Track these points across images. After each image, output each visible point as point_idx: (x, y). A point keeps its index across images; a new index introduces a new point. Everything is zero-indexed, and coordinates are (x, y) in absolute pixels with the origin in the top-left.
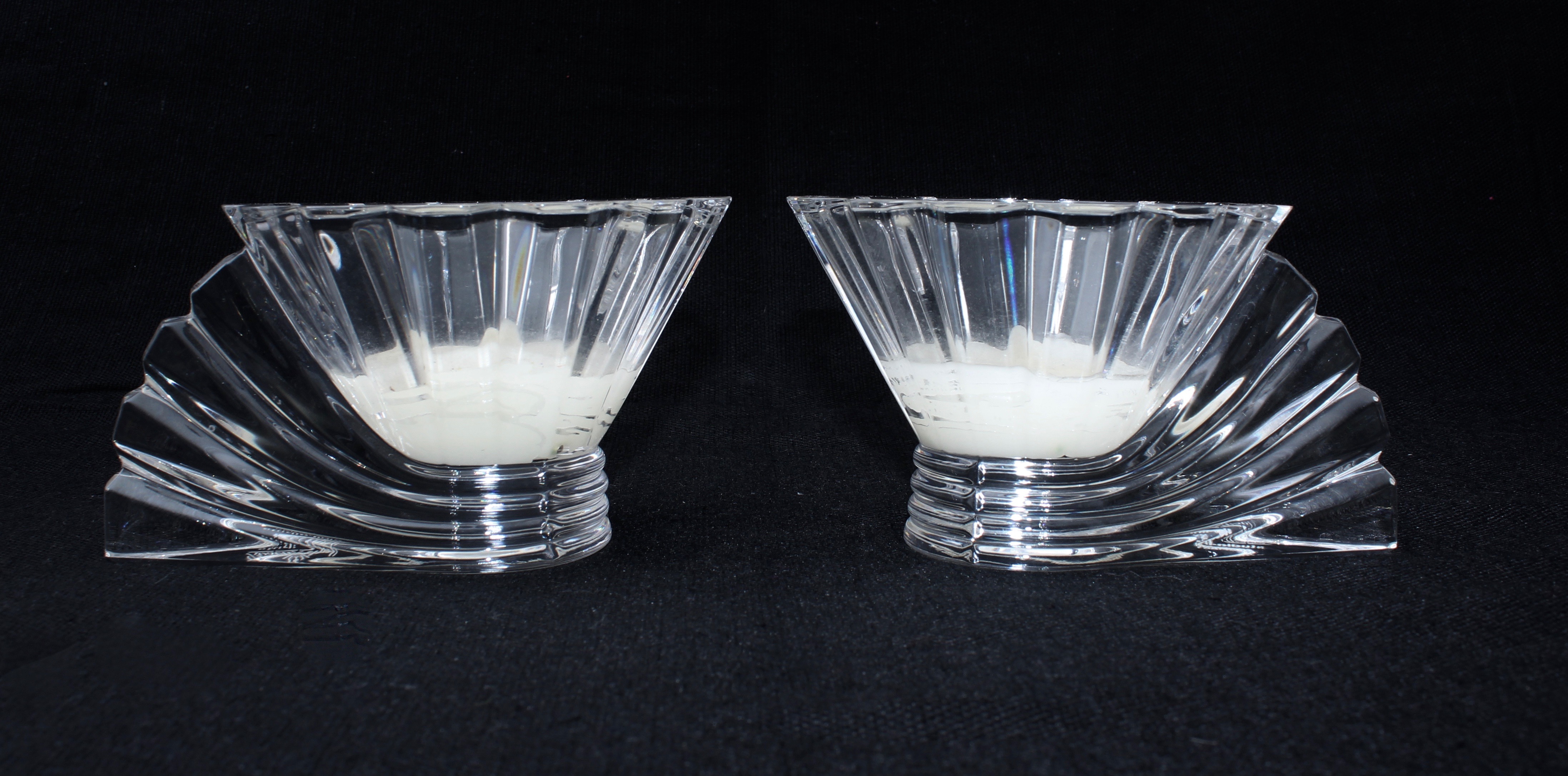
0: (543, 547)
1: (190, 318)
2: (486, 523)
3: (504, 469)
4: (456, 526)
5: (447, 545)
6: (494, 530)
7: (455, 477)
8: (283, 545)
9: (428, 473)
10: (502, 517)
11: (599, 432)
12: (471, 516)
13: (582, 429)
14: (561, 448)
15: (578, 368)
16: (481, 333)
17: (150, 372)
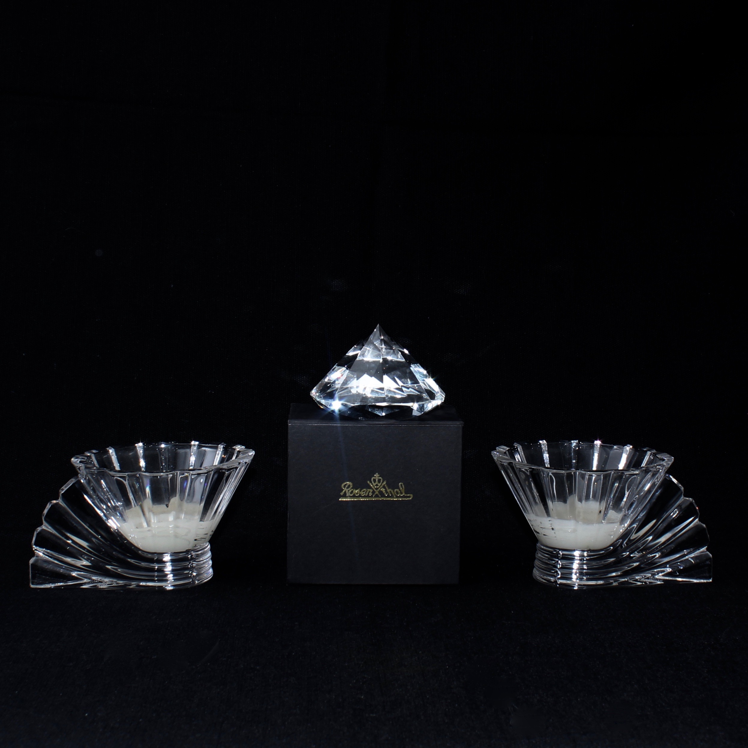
0: (190, 581)
1: (60, 501)
2: (167, 573)
3: (173, 554)
4: (156, 574)
5: (152, 580)
6: (170, 576)
7: (156, 556)
8: (93, 581)
9: (149, 555)
10: (172, 571)
12: (161, 570)
13: (203, 538)
14: (196, 545)
15: (202, 519)
17: (45, 520)
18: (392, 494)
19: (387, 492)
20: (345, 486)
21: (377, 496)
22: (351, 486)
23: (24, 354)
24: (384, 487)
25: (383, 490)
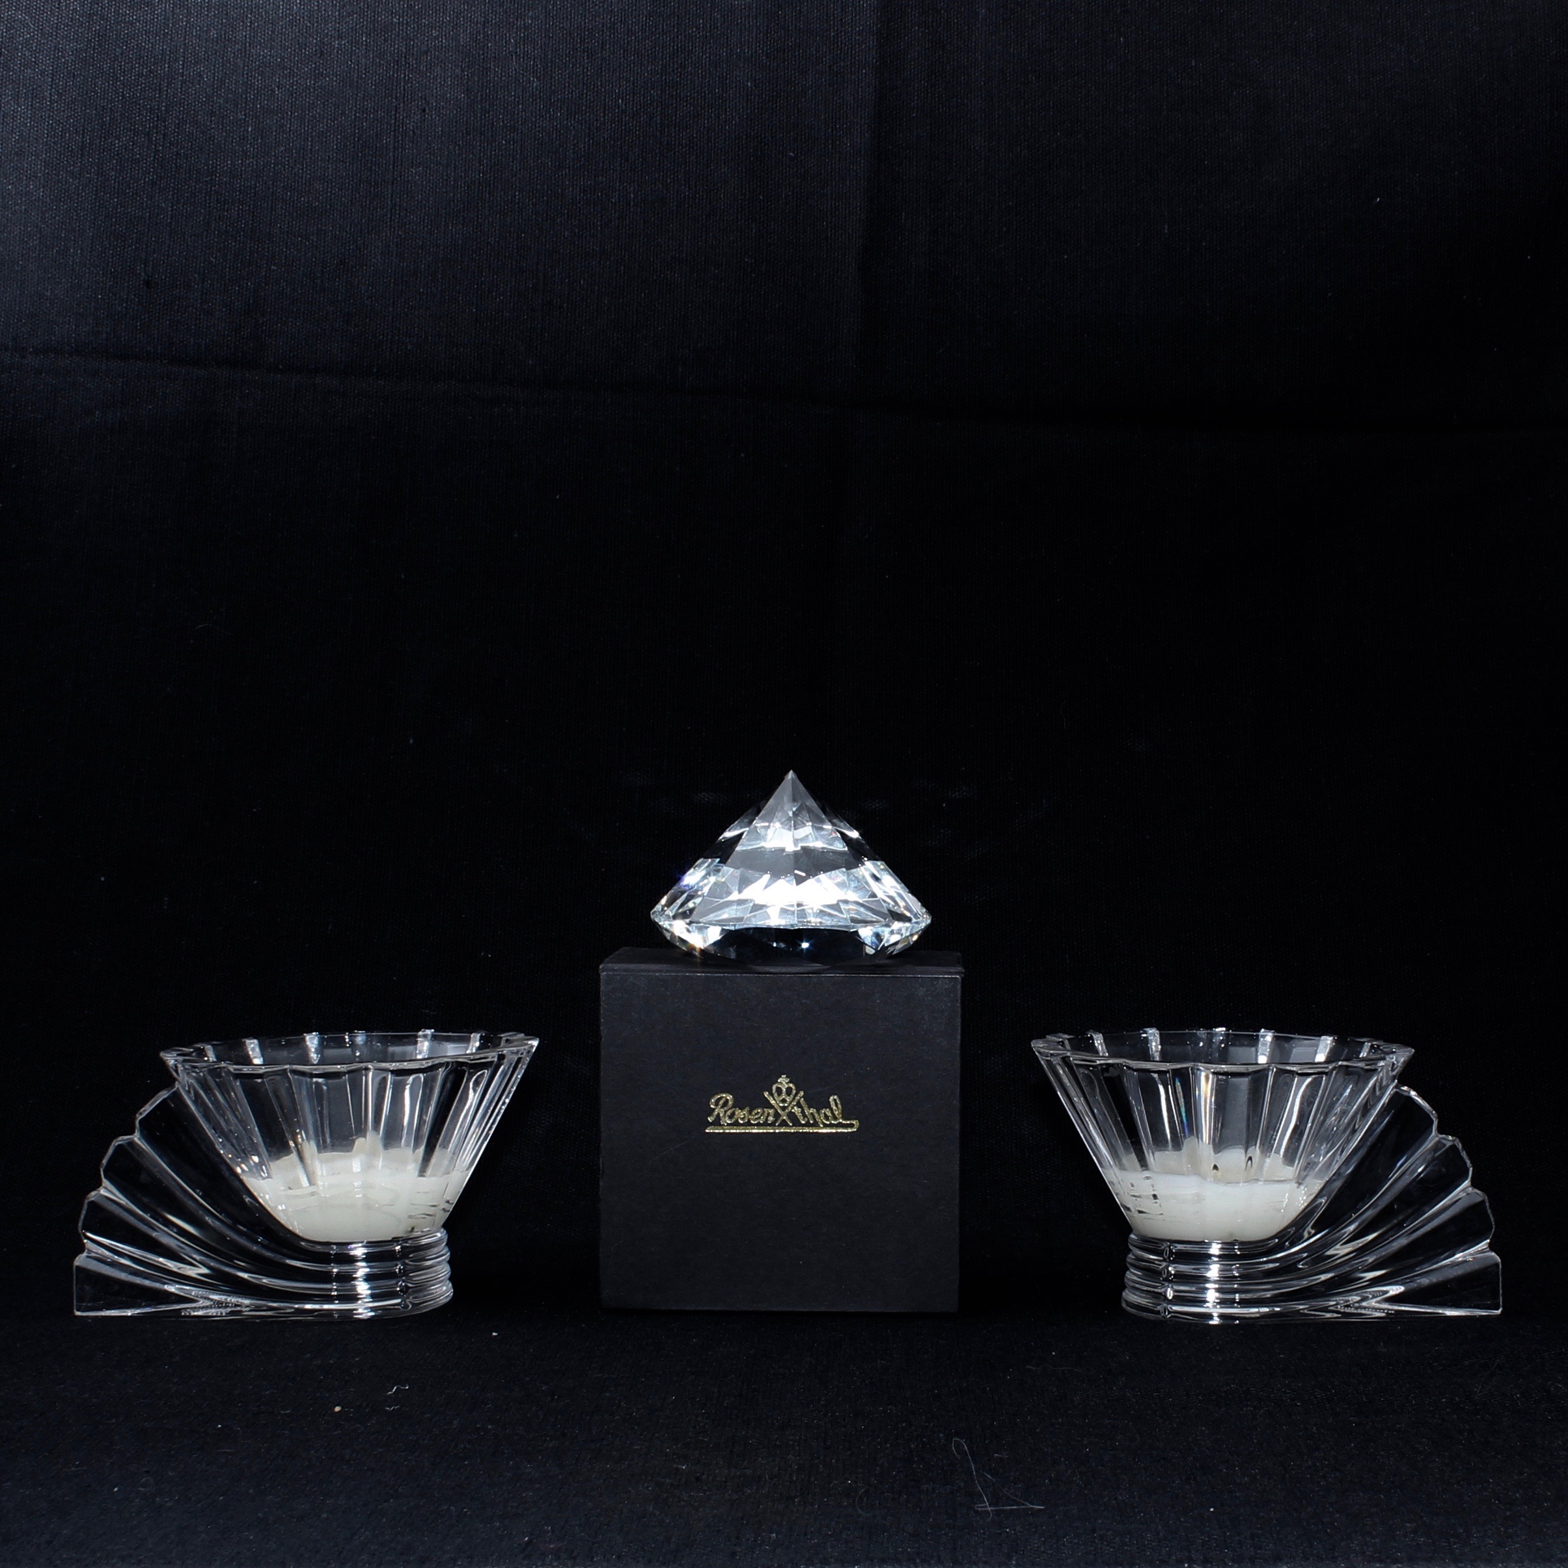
0: (399, 1301)
1: (136, 1137)
2: (357, 1283)
3: (370, 1244)
4: (335, 1285)
5: (329, 1299)
6: (363, 1288)
7: (334, 1250)
9: (319, 1248)
10: (368, 1278)
11: (442, 1217)
12: (347, 1278)
13: (428, 1215)
14: (413, 1229)
15: (422, 1172)
16: (353, 1142)
17: (106, 1177)
18: (814, 1119)
19: (804, 1116)
20: (717, 1104)
21: (784, 1124)
22: (730, 1103)
23: (103, 879)
24: (799, 1105)
25: (796, 1110)
